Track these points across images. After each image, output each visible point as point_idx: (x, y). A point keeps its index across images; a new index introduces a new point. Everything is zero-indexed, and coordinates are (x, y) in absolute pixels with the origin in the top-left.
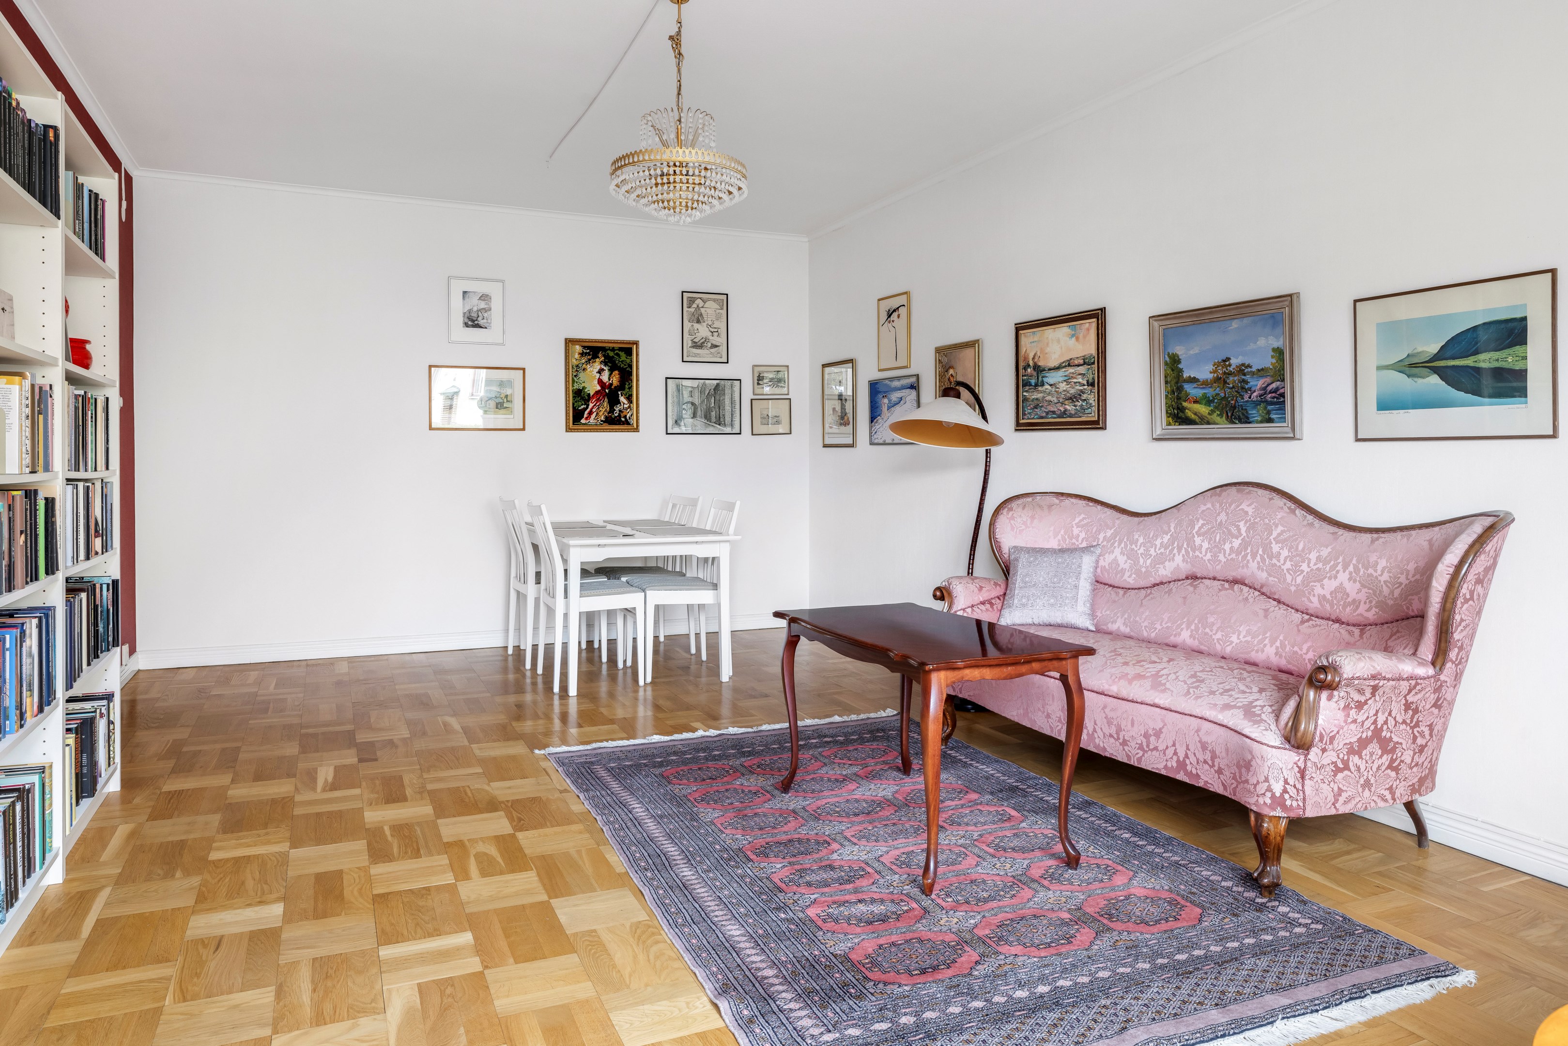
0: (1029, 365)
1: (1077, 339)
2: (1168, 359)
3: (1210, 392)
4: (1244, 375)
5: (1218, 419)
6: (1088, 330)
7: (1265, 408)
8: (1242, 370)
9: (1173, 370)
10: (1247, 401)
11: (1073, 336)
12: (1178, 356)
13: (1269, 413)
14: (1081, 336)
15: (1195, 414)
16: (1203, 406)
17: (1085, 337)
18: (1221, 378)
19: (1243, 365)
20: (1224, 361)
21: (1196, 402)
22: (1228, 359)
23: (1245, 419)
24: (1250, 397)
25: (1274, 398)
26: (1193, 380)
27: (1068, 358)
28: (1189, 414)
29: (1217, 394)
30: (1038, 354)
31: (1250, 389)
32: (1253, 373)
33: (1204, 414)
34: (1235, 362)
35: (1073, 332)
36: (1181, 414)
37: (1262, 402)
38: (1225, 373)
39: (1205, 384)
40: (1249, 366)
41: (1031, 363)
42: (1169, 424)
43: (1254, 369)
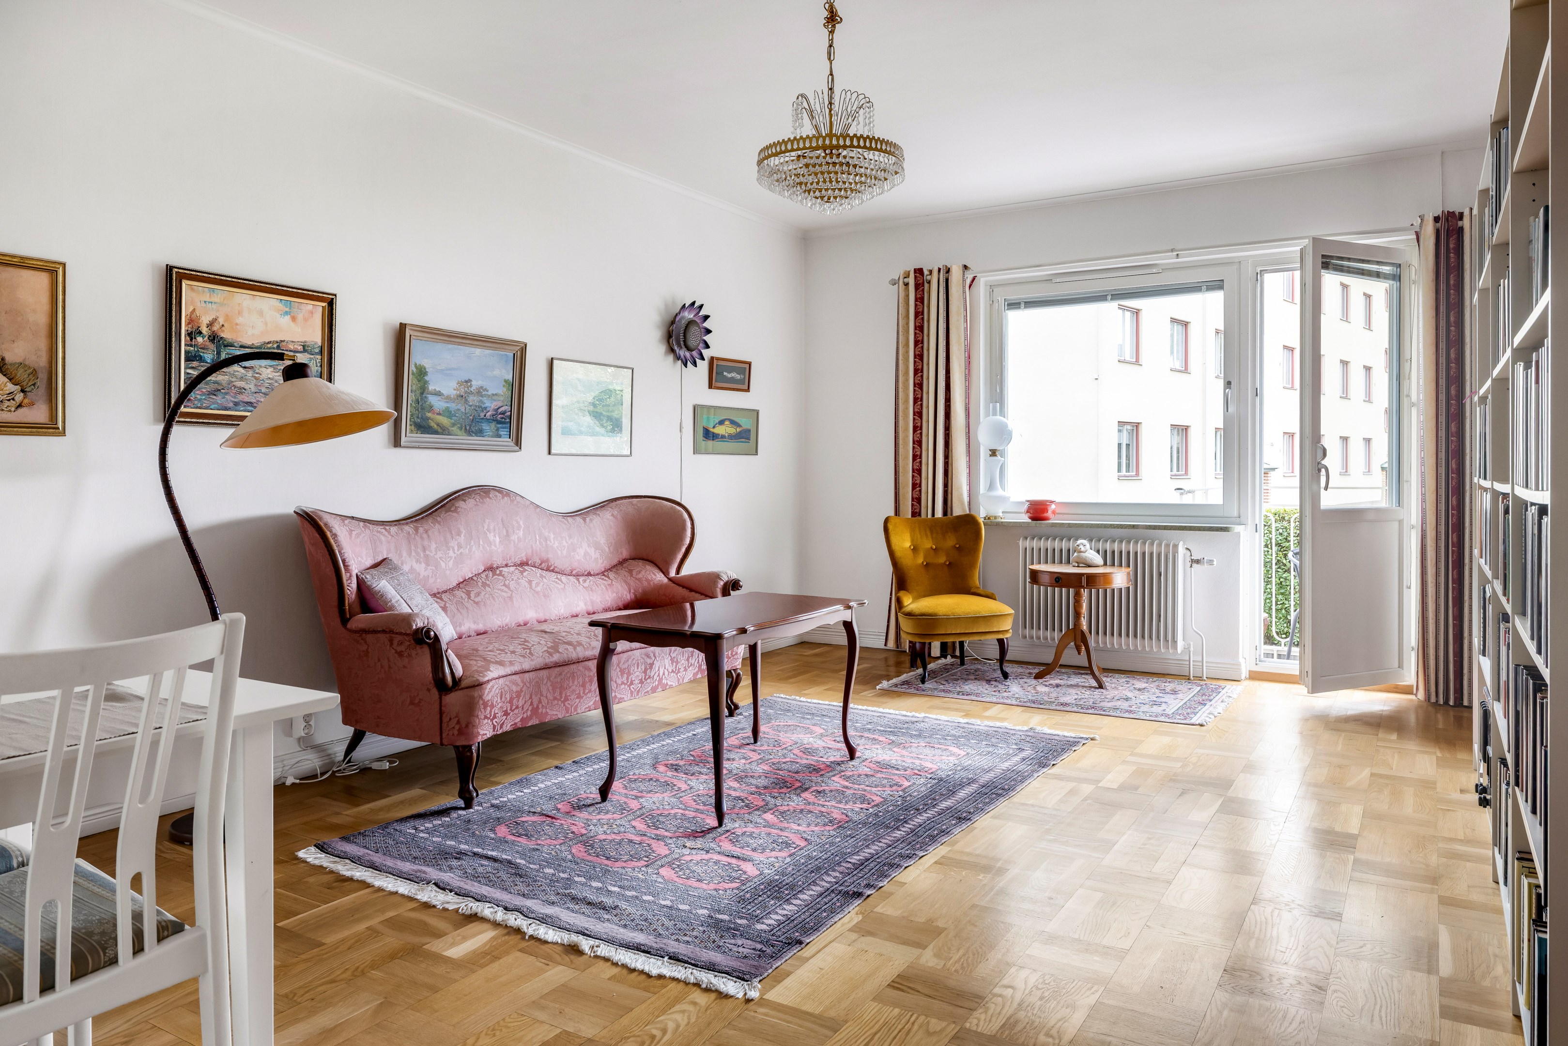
0: (200, 333)
1: (294, 319)
2: (415, 370)
3: (453, 406)
4: (482, 396)
5: (459, 432)
6: (312, 313)
7: (496, 426)
8: (480, 392)
9: (419, 381)
10: (482, 419)
11: (286, 313)
12: (425, 369)
13: (498, 430)
14: (300, 317)
15: (438, 425)
16: (445, 418)
17: (306, 320)
18: (462, 396)
19: (482, 387)
20: (466, 382)
21: (439, 414)
22: (470, 381)
23: (480, 433)
24: (485, 416)
25: (502, 418)
26: (438, 394)
27: (278, 339)
28: (432, 424)
29: (459, 410)
30: (221, 321)
31: (486, 408)
32: (489, 396)
33: (445, 425)
34: (476, 384)
35: (287, 309)
36: (424, 423)
37: (493, 420)
38: (466, 392)
39: (448, 398)
40: (486, 390)
41: (205, 330)
42: (411, 431)
43: (489, 393)
